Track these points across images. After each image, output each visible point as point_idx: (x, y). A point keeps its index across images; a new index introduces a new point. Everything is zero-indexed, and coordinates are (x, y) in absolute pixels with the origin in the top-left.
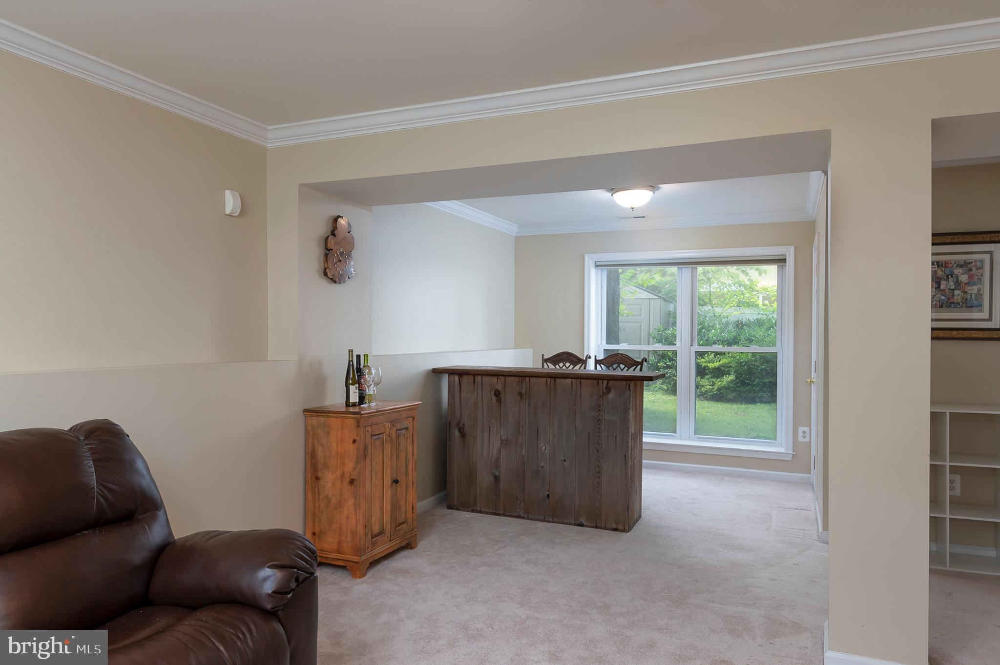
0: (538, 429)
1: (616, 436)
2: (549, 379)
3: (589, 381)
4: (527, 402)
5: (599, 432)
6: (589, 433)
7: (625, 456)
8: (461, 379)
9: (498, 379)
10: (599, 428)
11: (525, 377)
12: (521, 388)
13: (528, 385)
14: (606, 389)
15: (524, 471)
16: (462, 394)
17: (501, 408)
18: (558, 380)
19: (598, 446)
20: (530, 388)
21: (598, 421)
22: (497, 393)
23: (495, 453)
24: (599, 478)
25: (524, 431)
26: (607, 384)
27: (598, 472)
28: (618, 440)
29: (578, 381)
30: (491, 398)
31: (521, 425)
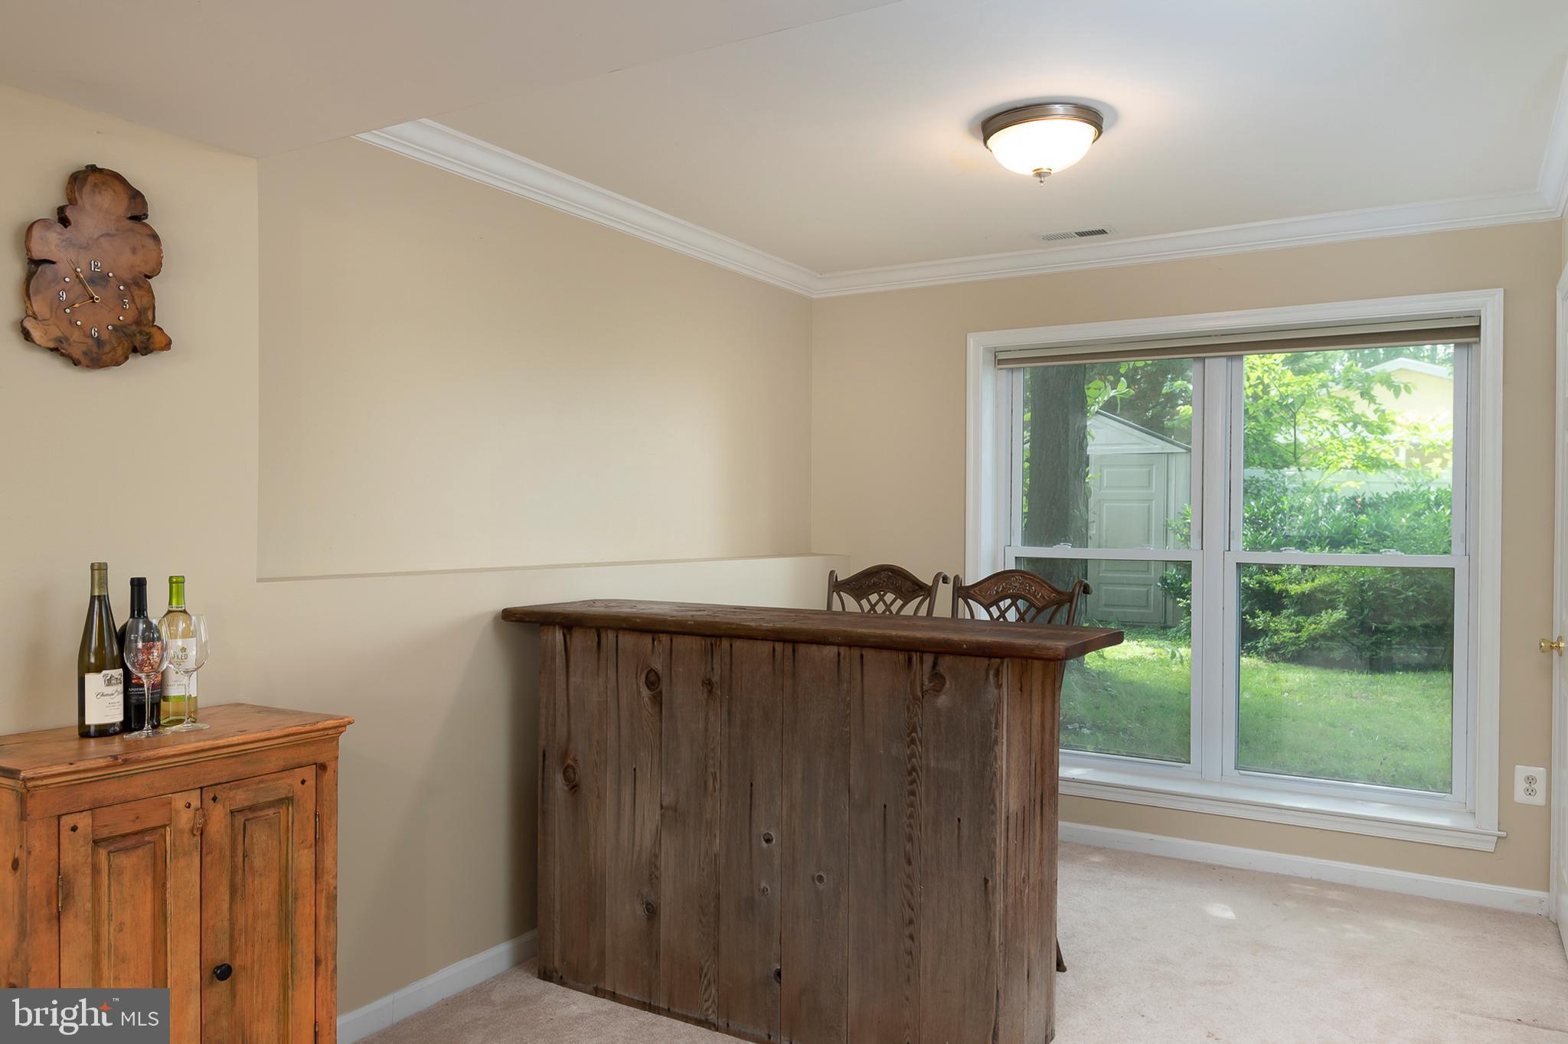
0: (752, 785)
1: (959, 820)
2: (779, 646)
3: (885, 654)
4: (725, 708)
5: (912, 805)
6: (885, 806)
7: (986, 881)
8: (568, 637)
9: (653, 640)
10: (913, 793)
11: (720, 637)
12: (709, 668)
13: (727, 660)
14: (930, 681)
15: (718, 897)
16: (572, 679)
17: (661, 722)
18: (802, 649)
19: (908, 847)
20: (731, 670)
21: (910, 774)
22: (653, 678)
23: (648, 840)
24: (911, 937)
25: (718, 787)
26: (935, 664)
27: (911, 922)
28: (965, 831)
29: (856, 652)
30: (639, 692)
31: (711, 769)
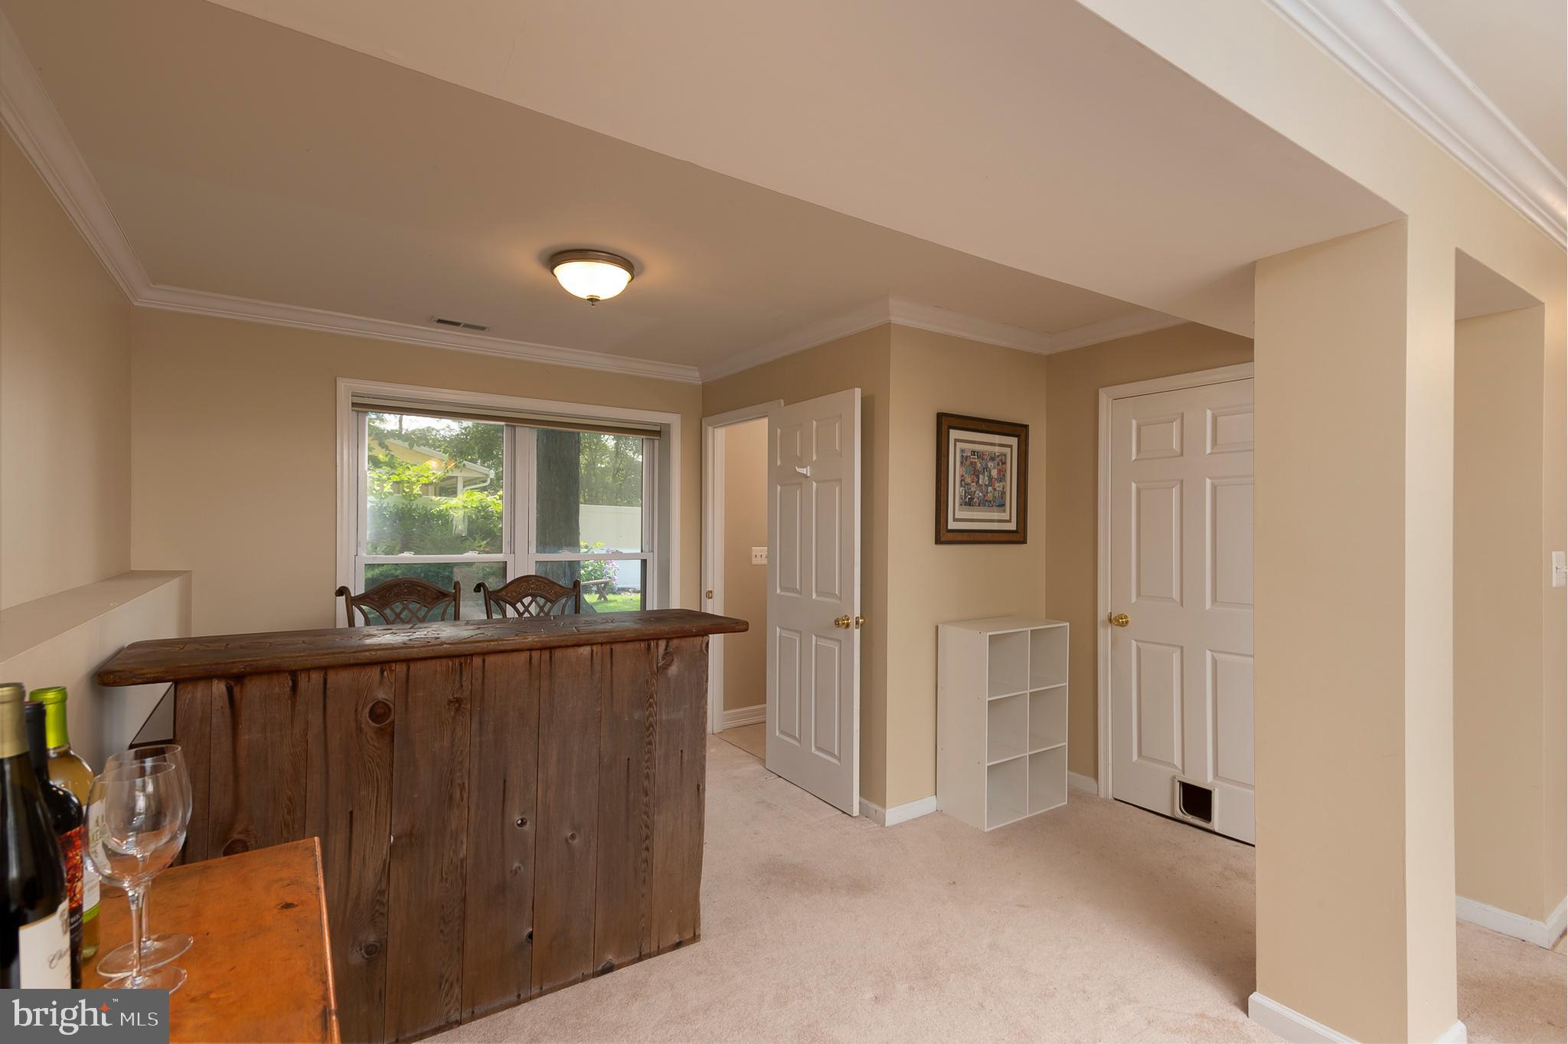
0: (505, 781)
1: (682, 751)
2: (536, 655)
3: (630, 646)
4: (476, 719)
5: (649, 752)
6: (628, 759)
7: (698, 786)
8: (237, 690)
9: (382, 672)
10: (650, 743)
11: (472, 655)
12: (457, 685)
13: (479, 674)
14: (663, 659)
15: (464, 899)
16: (244, 738)
17: (392, 751)
18: (558, 653)
19: (646, 783)
20: (483, 682)
21: (648, 729)
22: (379, 710)
23: (370, 878)
24: (647, 849)
25: (465, 796)
26: (667, 646)
27: (647, 837)
28: (685, 757)
29: (607, 648)
30: (360, 729)
31: (459, 781)
